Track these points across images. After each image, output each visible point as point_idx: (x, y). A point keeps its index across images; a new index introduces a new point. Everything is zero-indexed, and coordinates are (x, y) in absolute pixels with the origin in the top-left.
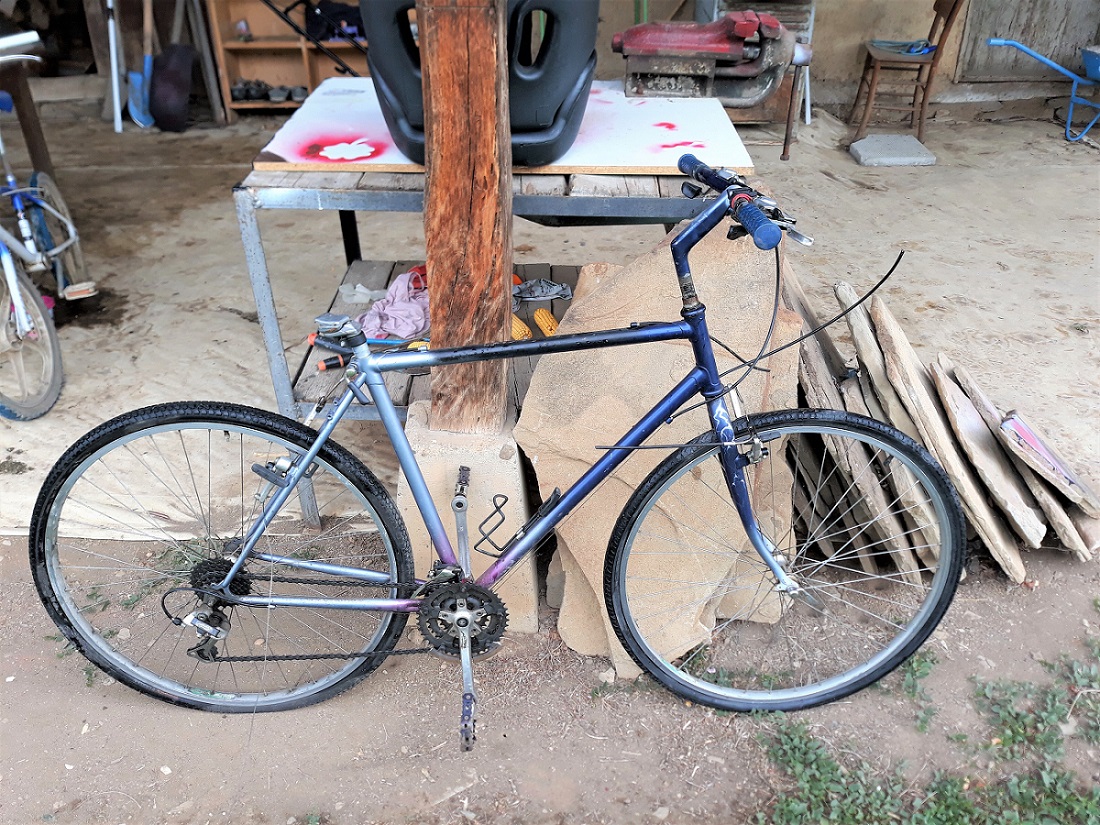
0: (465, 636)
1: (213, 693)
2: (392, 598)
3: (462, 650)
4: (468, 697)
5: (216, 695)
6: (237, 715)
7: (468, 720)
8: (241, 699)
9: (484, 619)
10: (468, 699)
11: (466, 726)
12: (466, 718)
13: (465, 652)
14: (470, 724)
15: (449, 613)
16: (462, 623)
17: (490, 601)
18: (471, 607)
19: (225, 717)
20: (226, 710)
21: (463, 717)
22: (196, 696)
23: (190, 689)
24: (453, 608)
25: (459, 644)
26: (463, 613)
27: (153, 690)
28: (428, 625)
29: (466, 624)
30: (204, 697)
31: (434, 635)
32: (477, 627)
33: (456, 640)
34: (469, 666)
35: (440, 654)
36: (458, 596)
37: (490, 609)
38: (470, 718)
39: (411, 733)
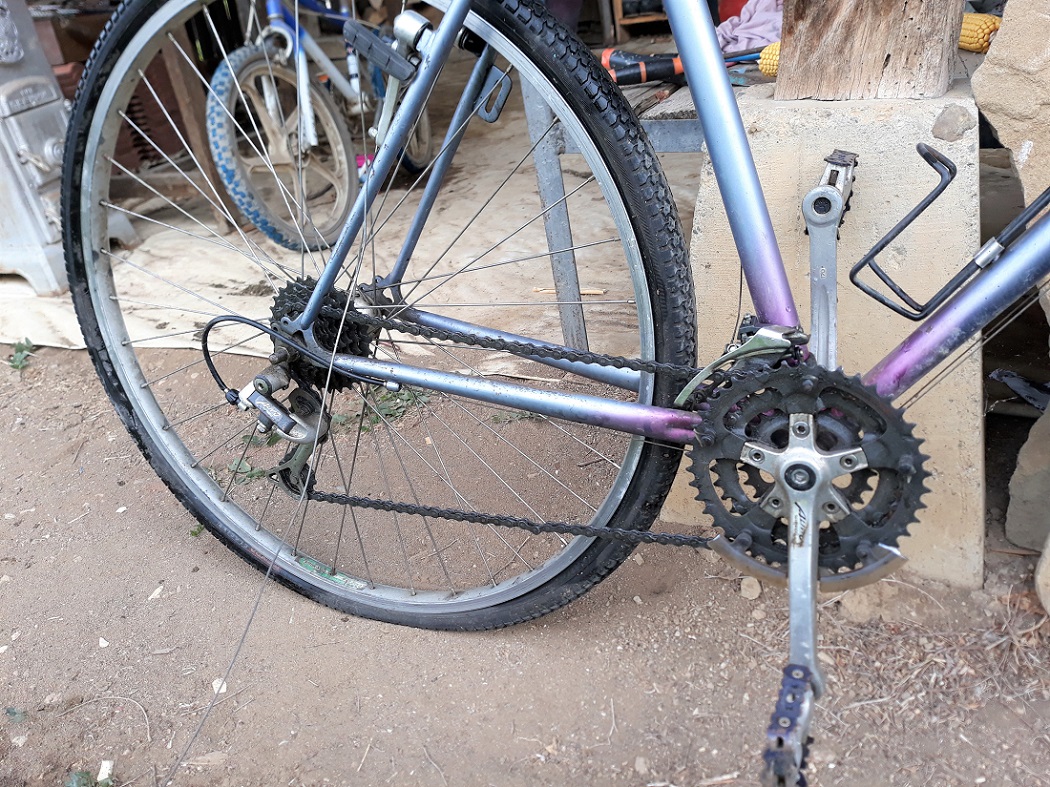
0: (802, 519)
1: (333, 573)
2: (642, 403)
3: (795, 553)
4: (798, 674)
5: (338, 577)
6: (364, 621)
7: (790, 729)
8: (374, 593)
9: (861, 477)
10: (797, 679)
11: (780, 742)
12: (784, 722)
13: (802, 559)
14: (793, 742)
15: (766, 451)
16: (799, 480)
17: (881, 430)
18: (825, 442)
19: (345, 620)
20: (348, 608)
21: (775, 719)
22: (306, 573)
23: (299, 557)
24: (780, 440)
25: (785, 537)
26: (802, 451)
27: (245, 547)
28: (714, 477)
29: (810, 484)
30: (315, 575)
31: (728, 504)
32: (838, 499)
33: (780, 529)
34: (807, 596)
35: (736, 552)
36: (792, 403)
37: (878, 453)
38: (793, 724)
39: (664, 734)
